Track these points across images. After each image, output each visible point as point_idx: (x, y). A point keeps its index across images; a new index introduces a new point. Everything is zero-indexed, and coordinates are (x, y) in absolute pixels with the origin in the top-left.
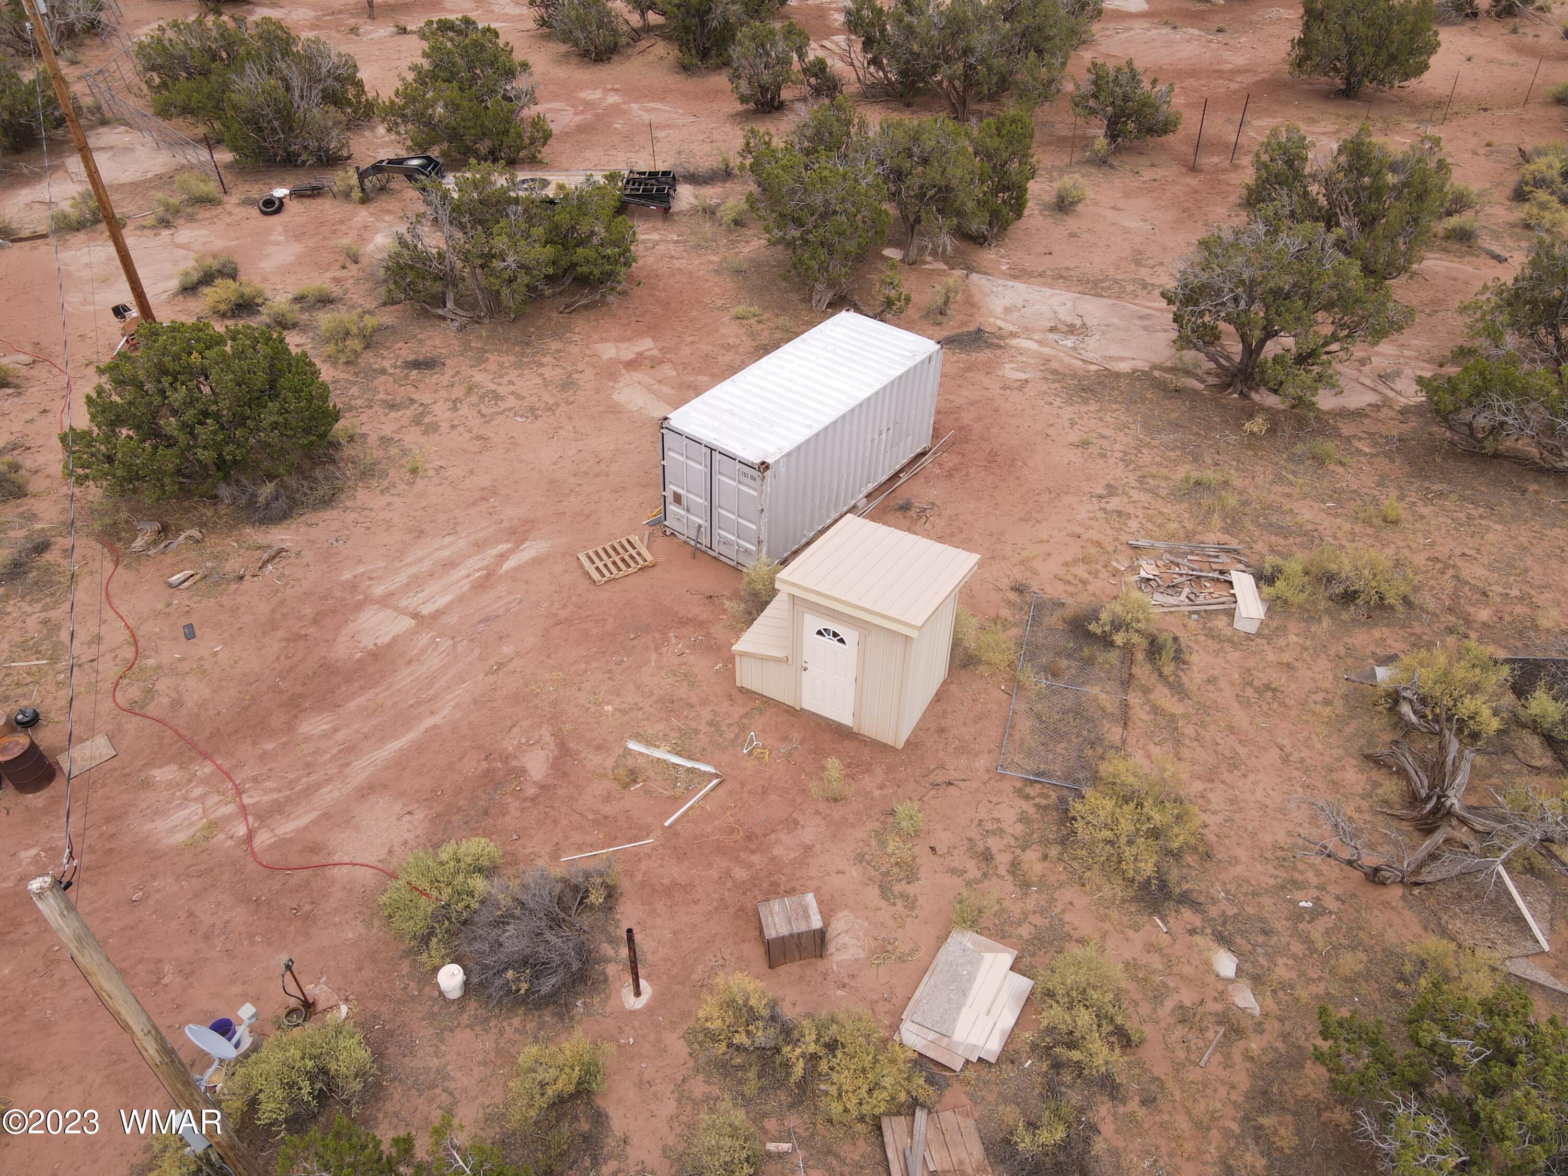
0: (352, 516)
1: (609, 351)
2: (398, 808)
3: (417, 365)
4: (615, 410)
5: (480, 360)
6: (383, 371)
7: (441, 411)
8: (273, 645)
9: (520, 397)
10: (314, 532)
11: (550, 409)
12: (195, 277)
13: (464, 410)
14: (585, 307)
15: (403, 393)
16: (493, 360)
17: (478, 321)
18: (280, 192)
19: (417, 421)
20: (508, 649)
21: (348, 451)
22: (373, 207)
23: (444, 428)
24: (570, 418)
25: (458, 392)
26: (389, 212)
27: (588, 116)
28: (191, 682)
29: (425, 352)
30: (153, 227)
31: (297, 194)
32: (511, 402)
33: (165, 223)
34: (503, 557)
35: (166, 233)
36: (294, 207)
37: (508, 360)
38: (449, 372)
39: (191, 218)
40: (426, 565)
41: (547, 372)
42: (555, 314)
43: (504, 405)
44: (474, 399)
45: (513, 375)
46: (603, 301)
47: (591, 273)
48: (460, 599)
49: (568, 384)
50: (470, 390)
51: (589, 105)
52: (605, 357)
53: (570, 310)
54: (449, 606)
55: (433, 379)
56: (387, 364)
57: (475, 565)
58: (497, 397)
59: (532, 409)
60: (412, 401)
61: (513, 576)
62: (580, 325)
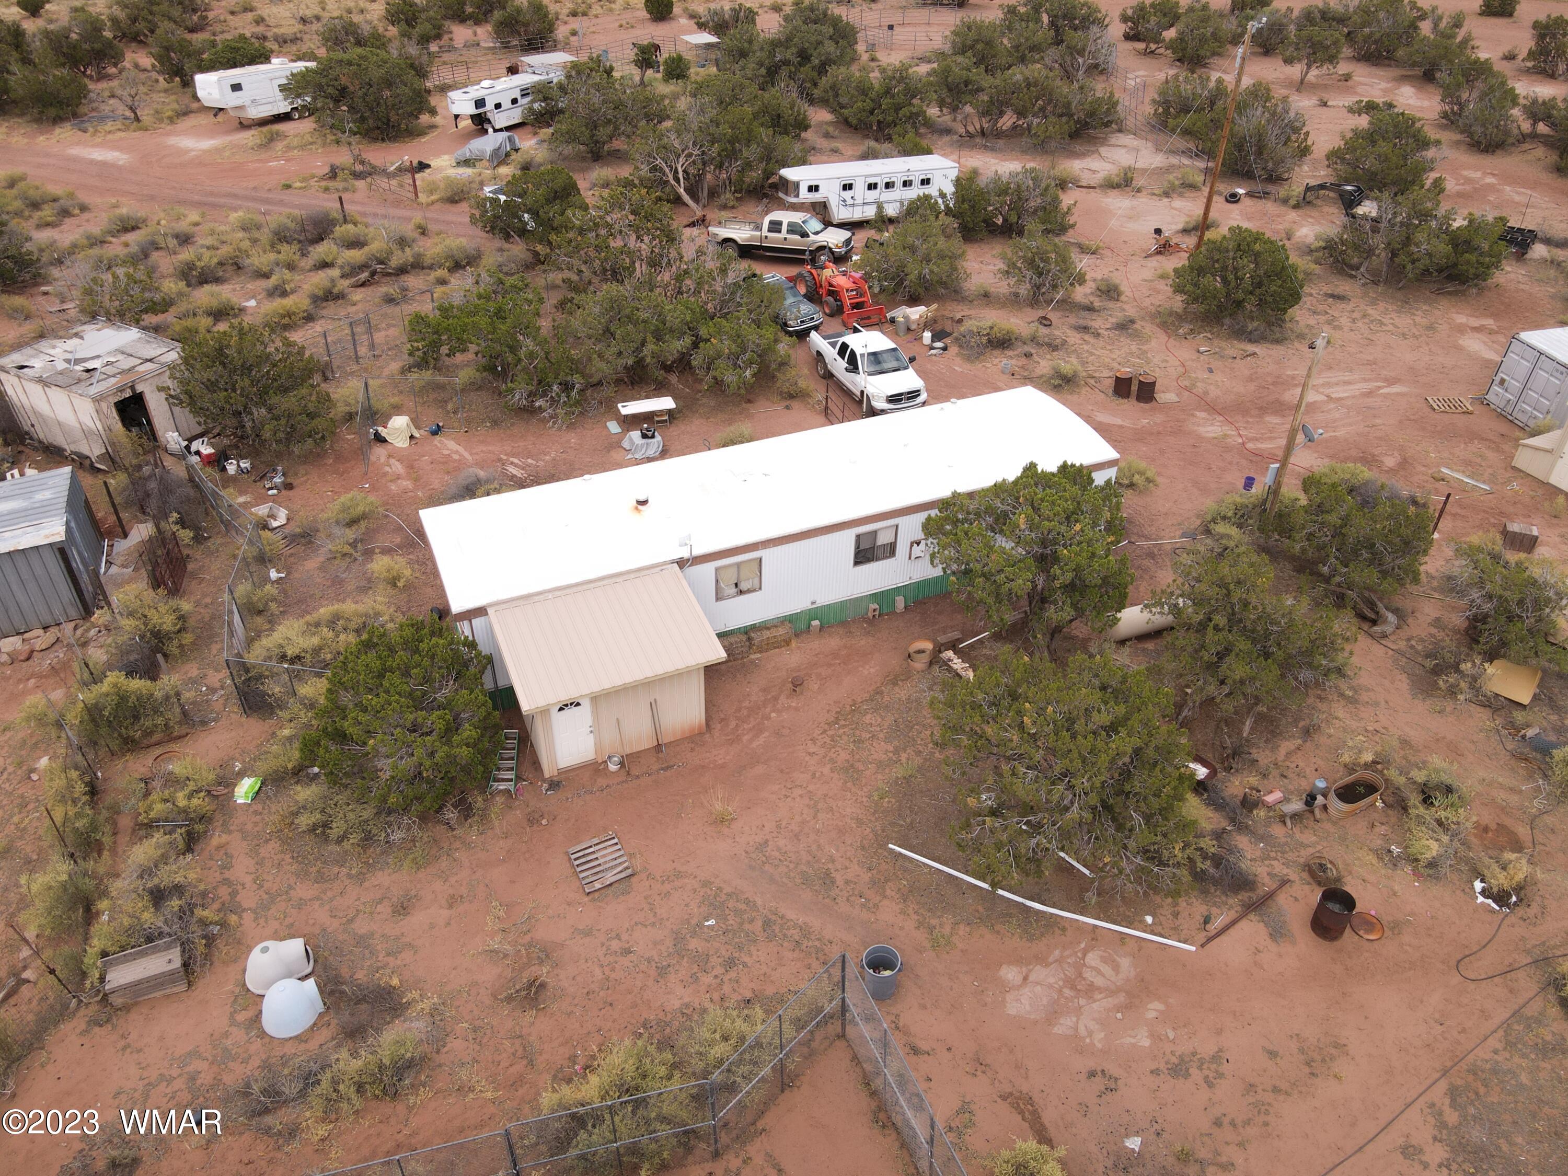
0: (1290, 352)
1: (1461, 319)
2: (1316, 455)
3: (1333, 296)
4: (1460, 349)
5: (1374, 303)
6: (1311, 295)
7: (1344, 321)
8: (1252, 387)
9: (1396, 327)
10: (1271, 352)
11: (1414, 336)
12: (1191, 226)
13: (1360, 324)
14: (1450, 293)
15: (1321, 308)
16: (1382, 305)
17: (1376, 283)
18: (1241, 191)
19: (1329, 323)
20: (1378, 421)
21: (1288, 325)
22: (1300, 212)
23: (1346, 329)
24: (1428, 344)
25: (1355, 315)
26: (1311, 217)
27: (1468, 188)
28: (1212, 387)
29: (1339, 291)
30: (1159, 195)
31: (1249, 194)
32: (1391, 327)
33: (1166, 194)
34: (1380, 388)
35: (1166, 200)
36: (1247, 202)
37: (1390, 307)
38: (1352, 305)
39: (1181, 195)
40: (1334, 380)
41: (1418, 319)
42: (1428, 293)
43: (1385, 328)
44: (1367, 320)
45: (1394, 315)
46: (1463, 293)
47: (1467, 271)
48: (1353, 397)
49: (1430, 327)
50: (1364, 316)
51: (1468, 180)
52: (1459, 321)
53: (1440, 292)
54: (1347, 397)
55: (1341, 305)
56: (1313, 292)
57: (1365, 387)
58: (1381, 323)
59: (1404, 334)
60: (1327, 313)
61: (1386, 396)
62: (1444, 302)
